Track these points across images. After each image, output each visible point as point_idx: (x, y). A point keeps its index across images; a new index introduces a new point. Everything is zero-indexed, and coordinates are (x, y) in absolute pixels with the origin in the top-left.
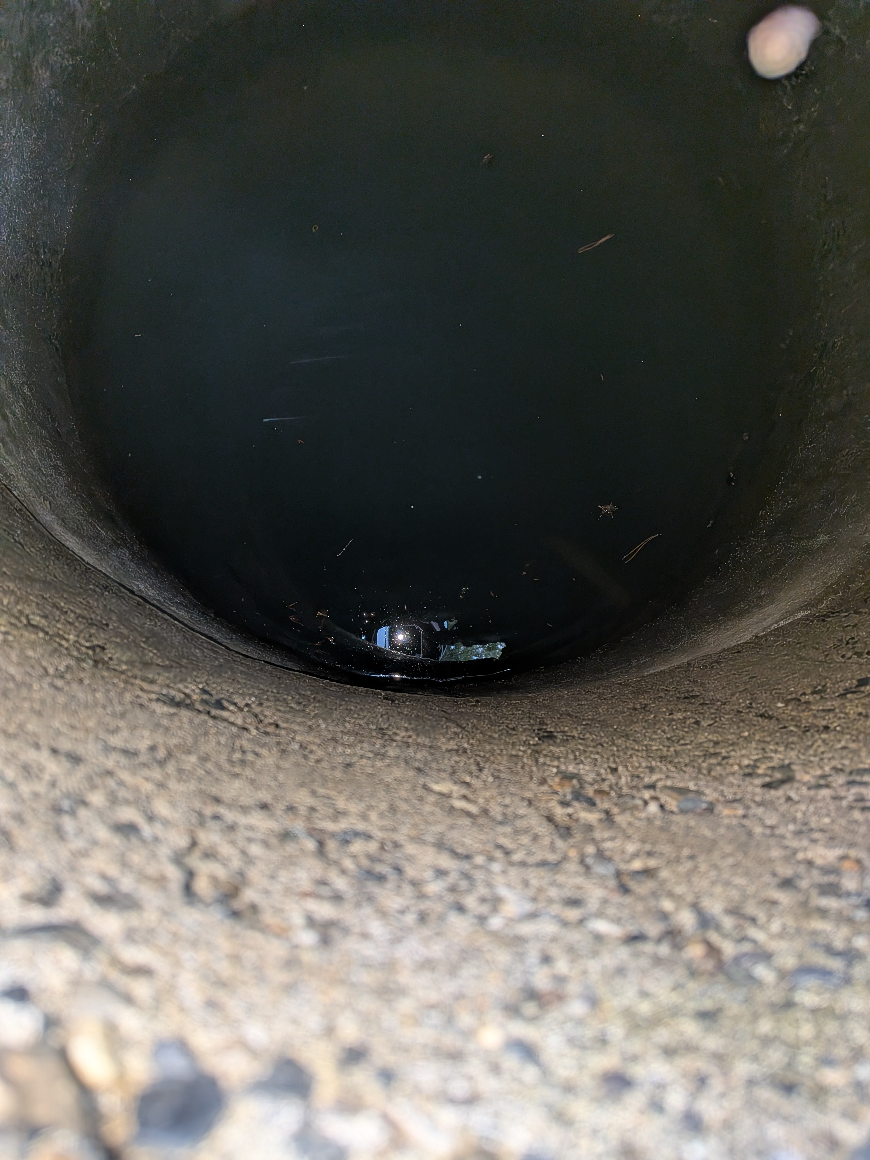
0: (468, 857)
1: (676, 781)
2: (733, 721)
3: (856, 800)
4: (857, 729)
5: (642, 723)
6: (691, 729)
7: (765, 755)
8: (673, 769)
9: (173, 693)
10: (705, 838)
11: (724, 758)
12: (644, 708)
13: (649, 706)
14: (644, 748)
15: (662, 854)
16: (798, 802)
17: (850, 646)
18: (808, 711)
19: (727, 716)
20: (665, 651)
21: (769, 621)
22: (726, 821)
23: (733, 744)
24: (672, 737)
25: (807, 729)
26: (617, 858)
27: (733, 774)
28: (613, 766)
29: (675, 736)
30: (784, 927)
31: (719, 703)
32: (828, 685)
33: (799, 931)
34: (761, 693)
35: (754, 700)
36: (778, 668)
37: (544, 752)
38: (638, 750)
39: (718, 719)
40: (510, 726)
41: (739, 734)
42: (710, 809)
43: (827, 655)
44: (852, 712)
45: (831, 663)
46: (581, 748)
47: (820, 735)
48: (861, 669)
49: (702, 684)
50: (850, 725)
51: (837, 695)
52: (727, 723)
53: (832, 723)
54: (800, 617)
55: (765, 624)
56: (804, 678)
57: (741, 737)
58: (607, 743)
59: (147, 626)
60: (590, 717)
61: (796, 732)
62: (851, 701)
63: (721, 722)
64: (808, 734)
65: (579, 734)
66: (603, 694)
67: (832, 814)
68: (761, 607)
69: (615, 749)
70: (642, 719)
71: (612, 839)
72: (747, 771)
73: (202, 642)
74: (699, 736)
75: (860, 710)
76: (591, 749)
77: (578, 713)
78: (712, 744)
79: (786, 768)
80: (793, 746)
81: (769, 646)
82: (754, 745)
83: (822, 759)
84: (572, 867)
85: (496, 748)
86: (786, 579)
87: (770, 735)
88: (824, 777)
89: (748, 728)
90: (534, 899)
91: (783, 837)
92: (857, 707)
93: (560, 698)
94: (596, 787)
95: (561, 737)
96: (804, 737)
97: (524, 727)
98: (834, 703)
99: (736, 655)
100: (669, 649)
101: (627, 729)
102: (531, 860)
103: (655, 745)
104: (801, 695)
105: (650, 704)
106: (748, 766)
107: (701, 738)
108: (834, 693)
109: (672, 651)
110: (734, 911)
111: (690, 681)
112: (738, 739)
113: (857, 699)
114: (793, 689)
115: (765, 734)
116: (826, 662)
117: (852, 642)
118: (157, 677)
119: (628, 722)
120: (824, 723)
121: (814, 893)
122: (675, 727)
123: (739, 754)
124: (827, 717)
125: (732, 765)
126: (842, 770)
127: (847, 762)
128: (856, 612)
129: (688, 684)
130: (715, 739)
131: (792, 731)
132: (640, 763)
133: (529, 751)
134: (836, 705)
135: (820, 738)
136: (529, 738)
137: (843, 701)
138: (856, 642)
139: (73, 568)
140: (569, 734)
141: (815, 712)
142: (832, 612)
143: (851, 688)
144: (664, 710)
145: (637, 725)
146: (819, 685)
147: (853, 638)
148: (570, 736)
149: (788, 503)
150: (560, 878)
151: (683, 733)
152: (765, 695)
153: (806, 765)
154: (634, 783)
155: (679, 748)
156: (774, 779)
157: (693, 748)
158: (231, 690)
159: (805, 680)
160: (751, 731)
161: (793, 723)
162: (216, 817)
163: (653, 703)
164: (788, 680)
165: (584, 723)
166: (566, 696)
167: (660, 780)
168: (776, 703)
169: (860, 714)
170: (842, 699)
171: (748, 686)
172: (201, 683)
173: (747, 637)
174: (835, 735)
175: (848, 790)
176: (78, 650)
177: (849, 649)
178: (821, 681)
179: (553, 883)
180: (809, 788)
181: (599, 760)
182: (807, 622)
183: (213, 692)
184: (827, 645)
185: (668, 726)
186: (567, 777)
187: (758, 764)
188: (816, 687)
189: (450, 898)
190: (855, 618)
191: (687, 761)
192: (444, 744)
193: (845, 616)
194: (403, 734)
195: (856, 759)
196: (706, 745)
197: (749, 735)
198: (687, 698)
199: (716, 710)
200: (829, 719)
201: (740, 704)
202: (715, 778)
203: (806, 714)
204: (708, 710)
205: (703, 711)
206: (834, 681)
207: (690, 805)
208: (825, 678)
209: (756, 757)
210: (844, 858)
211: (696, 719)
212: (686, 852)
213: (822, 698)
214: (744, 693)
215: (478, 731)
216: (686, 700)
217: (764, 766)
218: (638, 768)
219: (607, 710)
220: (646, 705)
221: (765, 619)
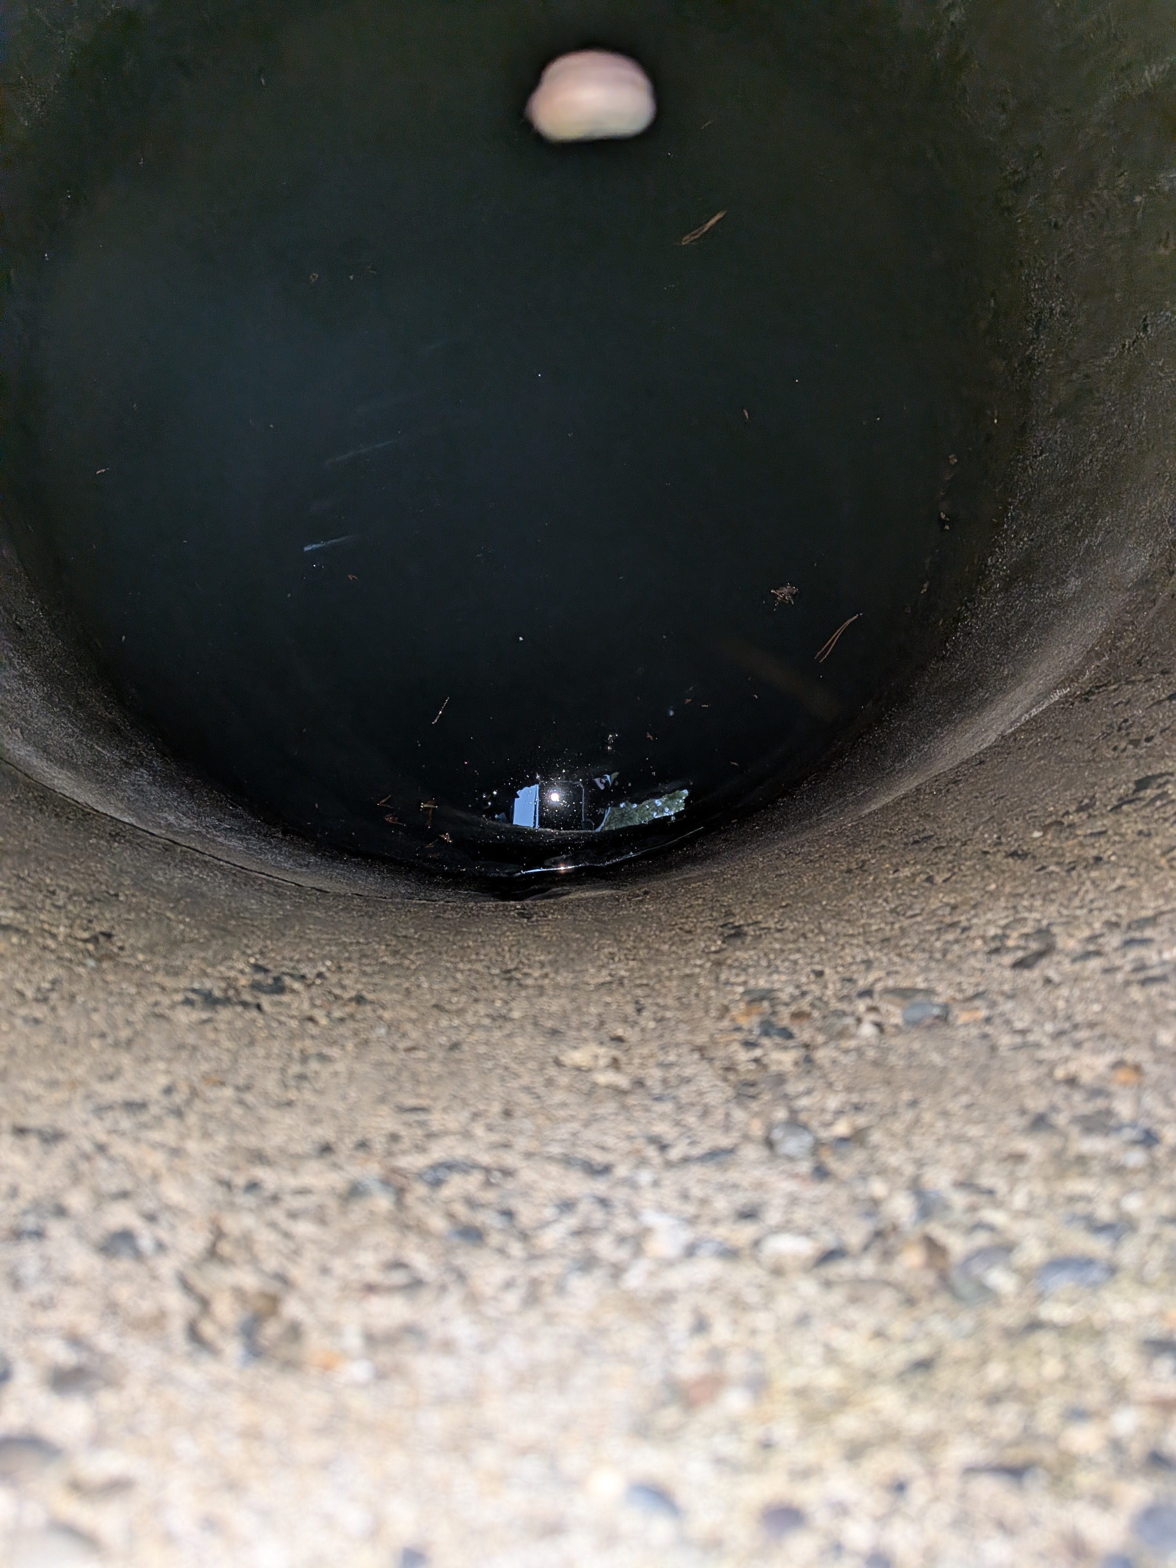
0: (605, 1170)
1: (899, 978)
2: (976, 870)
3: (1136, 970)
4: (1137, 856)
5: (859, 890)
6: (922, 890)
7: (1018, 916)
8: (896, 959)
9: (208, 984)
10: (933, 1067)
11: (964, 930)
12: (862, 866)
13: (868, 863)
14: (861, 930)
15: (873, 1104)
16: (1058, 985)
17: (1123, 732)
18: (1074, 838)
19: (968, 863)
20: (888, 774)
21: (1018, 710)
22: (962, 1033)
23: (974, 907)
24: (897, 907)
25: (1072, 865)
26: (814, 1123)
27: (975, 953)
28: (818, 968)
29: (901, 905)
30: (1032, 1198)
31: (958, 844)
32: (1097, 796)
33: (1051, 1202)
34: (1012, 820)
35: (1002, 831)
36: (1032, 779)
37: (729, 962)
38: (852, 936)
39: (956, 870)
40: (687, 927)
41: (983, 889)
42: (944, 1018)
43: (1094, 751)
44: (1129, 831)
45: (1100, 762)
46: (777, 946)
47: (1089, 872)
48: (1138, 766)
49: (936, 819)
50: (1129, 851)
51: (1109, 808)
52: (968, 873)
53: (1105, 852)
54: (1057, 698)
55: (1013, 716)
56: (1066, 790)
57: (987, 892)
58: (812, 931)
59: (177, 880)
60: (792, 893)
61: (1057, 873)
62: (1127, 815)
63: (961, 873)
64: (1074, 873)
65: (776, 923)
66: (809, 853)
67: (1104, 998)
68: (1004, 692)
69: (822, 939)
70: (859, 885)
71: (809, 1092)
72: (993, 945)
73: (261, 885)
74: (932, 900)
75: (1140, 827)
76: (791, 946)
77: (776, 888)
78: (948, 909)
79: (1044, 933)
80: (1053, 896)
81: (1020, 749)
82: (1002, 903)
83: (1091, 911)
84: (752, 1152)
85: (663, 968)
86: (1034, 648)
87: (1024, 884)
88: (1093, 938)
89: (995, 877)
90: (692, 1221)
91: (1038, 1046)
92: (1136, 822)
93: (754, 868)
94: (793, 1008)
95: (753, 933)
96: (1068, 879)
97: (705, 925)
98: (1105, 822)
99: (977, 767)
100: (894, 770)
101: (839, 905)
102: (696, 1151)
103: (875, 924)
104: (1063, 816)
105: (869, 860)
106: (994, 938)
107: (934, 904)
108: (1106, 806)
109: (897, 773)
110: (966, 1184)
111: (920, 816)
112: (982, 896)
113: (1135, 811)
114: (1052, 809)
115: (1018, 882)
116: (1094, 760)
117: (1124, 727)
118: (187, 962)
119: (840, 894)
120: (1095, 853)
121: (1075, 1131)
122: (900, 891)
123: (983, 920)
124: (1097, 845)
125: (973, 939)
126: (1116, 925)
127: (1122, 911)
128: (1127, 683)
129: (918, 821)
130: (952, 901)
131: (1052, 872)
132: (854, 957)
133: (708, 965)
134: (1108, 825)
135: (1089, 878)
136: (708, 943)
137: (1117, 817)
138: (1131, 726)
139: (64, 819)
140: (763, 925)
141: (1081, 838)
142: (1098, 686)
143: (1127, 795)
144: (887, 866)
145: (852, 896)
146: (1086, 797)
147: (1126, 721)
148: (763, 929)
149: (1024, 542)
150: (733, 1175)
151: (911, 898)
152: (1016, 823)
153: (1070, 922)
154: (845, 992)
155: (906, 923)
156: (1029, 952)
157: (924, 920)
158: (297, 957)
159: (1068, 793)
160: (1000, 882)
161: (1055, 859)
162: (253, 1186)
163: (873, 858)
164: (1046, 795)
165: (784, 904)
166: (761, 865)
167: (879, 980)
168: (1031, 833)
169: (1140, 833)
170: (1117, 813)
171: (995, 812)
172: (252, 955)
173: (992, 737)
174: (1108, 870)
175: (1124, 956)
176: (72, 947)
177: (1121, 737)
178: (1088, 791)
179: (722, 1188)
180: (1074, 961)
181: (801, 961)
182: (1067, 705)
183: (270, 967)
184: (1093, 735)
185: (892, 891)
186: (755, 997)
187: (1008, 932)
188: (1082, 802)
189: (575, 1246)
190: (1128, 691)
191: (916, 942)
192: (594, 976)
193: (1115, 690)
194: (537, 973)
195: (1135, 903)
196: (940, 912)
197: (997, 887)
198: (916, 842)
199: (955, 855)
200: (1101, 846)
201: (985, 841)
202: (952, 966)
203: (1070, 843)
204: (943, 858)
205: (937, 860)
206: (1104, 789)
207: (916, 1014)
208: (1094, 785)
209: (1003, 922)
210: (1119, 1065)
211: (928, 873)
212: (906, 1096)
213: (1090, 816)
214: (990, 824)
215: (643, 945)
216: (916, 847)
217: (1015, 935)
218: (851, 964)
219: (814, 878)
220: (864, 862)
221: (1012, 709)
